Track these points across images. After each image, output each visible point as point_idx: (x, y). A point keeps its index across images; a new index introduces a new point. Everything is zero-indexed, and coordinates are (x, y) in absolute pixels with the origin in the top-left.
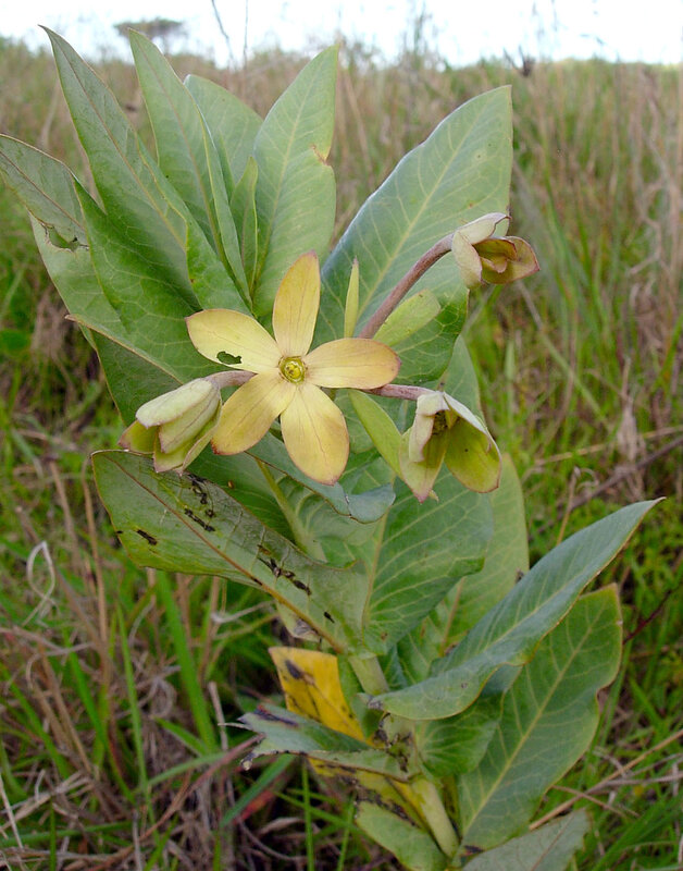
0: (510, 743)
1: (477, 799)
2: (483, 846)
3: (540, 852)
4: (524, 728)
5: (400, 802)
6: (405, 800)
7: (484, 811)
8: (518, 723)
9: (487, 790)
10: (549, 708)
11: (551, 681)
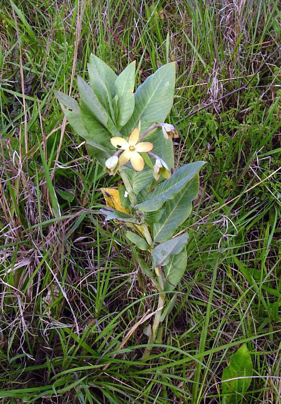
0: (168, 214)
1: (158, 230)
2: (160, 242)
3: (176, 244)
4: (172, 210)
5: (137, 230)
6: (138, 230)
7: (160, 233)
8: (170, 209)
9: (161, 227)
10: (179, 205)
11: (179, 198)
